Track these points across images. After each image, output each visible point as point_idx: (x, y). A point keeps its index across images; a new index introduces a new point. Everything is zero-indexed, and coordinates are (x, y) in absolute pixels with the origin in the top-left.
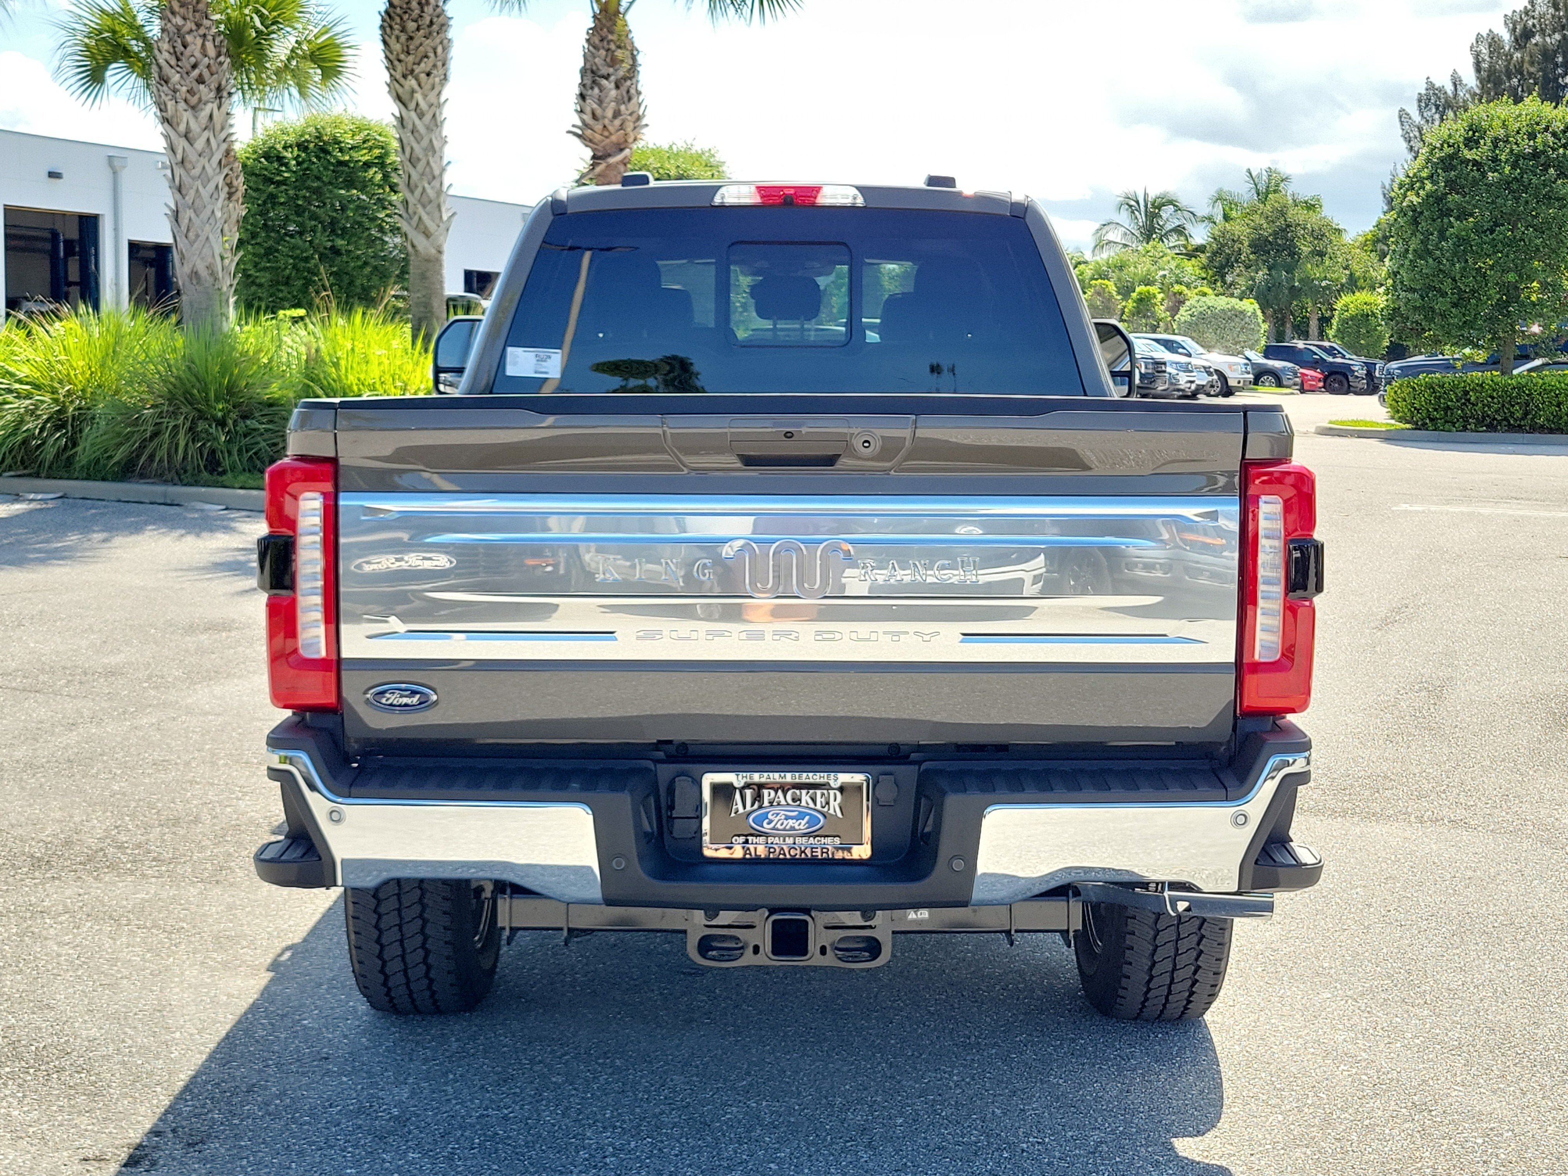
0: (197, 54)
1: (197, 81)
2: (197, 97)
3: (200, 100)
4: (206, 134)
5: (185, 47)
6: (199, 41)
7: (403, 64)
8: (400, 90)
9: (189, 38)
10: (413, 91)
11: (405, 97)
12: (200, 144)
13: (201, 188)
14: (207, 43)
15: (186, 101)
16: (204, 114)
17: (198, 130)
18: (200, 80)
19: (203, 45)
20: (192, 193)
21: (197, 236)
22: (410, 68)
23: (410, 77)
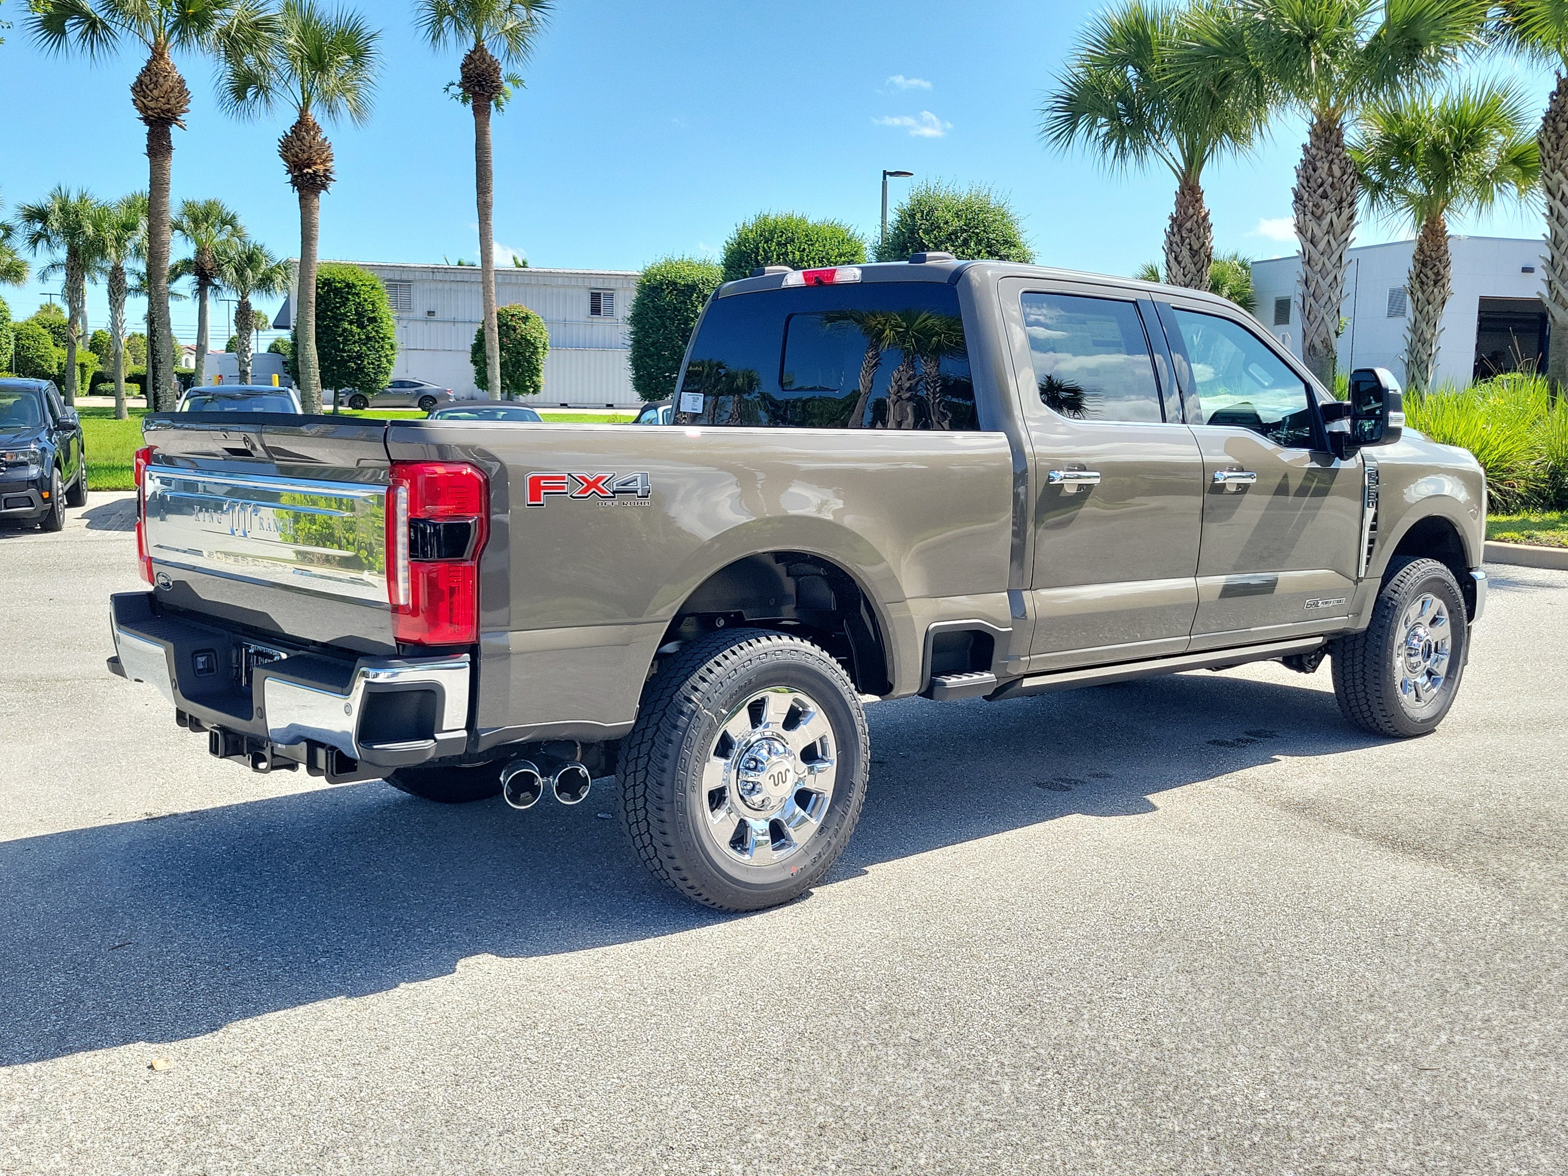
0: (1324, 176)
1: (1321, 197)
2: (1321, 209)
3: (1323, 211)
4: (1326, 237)
5: (1315, 171)
6: (1326, 166)
7: (1552, 160)
8: (1549, 183)
9: (1319, 164)
10: (1560, 183)
11: (1554, 189)
12: (1322, 246)
13: (1320, 280)
14: (1333, 166)
15: (1312, 213)
16: (1326, 222)
17: (1321, 235)
18: (1325, 196)
19: (1330, 168)
20: (1314, 284)
21: (1316, 317)
22: (1558, 163)
23: (1556, 171)
